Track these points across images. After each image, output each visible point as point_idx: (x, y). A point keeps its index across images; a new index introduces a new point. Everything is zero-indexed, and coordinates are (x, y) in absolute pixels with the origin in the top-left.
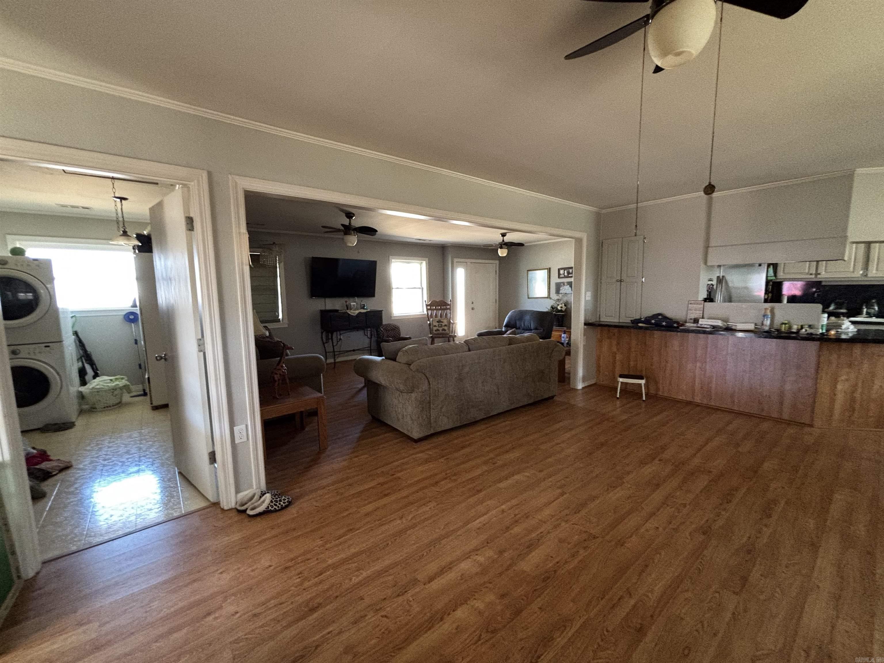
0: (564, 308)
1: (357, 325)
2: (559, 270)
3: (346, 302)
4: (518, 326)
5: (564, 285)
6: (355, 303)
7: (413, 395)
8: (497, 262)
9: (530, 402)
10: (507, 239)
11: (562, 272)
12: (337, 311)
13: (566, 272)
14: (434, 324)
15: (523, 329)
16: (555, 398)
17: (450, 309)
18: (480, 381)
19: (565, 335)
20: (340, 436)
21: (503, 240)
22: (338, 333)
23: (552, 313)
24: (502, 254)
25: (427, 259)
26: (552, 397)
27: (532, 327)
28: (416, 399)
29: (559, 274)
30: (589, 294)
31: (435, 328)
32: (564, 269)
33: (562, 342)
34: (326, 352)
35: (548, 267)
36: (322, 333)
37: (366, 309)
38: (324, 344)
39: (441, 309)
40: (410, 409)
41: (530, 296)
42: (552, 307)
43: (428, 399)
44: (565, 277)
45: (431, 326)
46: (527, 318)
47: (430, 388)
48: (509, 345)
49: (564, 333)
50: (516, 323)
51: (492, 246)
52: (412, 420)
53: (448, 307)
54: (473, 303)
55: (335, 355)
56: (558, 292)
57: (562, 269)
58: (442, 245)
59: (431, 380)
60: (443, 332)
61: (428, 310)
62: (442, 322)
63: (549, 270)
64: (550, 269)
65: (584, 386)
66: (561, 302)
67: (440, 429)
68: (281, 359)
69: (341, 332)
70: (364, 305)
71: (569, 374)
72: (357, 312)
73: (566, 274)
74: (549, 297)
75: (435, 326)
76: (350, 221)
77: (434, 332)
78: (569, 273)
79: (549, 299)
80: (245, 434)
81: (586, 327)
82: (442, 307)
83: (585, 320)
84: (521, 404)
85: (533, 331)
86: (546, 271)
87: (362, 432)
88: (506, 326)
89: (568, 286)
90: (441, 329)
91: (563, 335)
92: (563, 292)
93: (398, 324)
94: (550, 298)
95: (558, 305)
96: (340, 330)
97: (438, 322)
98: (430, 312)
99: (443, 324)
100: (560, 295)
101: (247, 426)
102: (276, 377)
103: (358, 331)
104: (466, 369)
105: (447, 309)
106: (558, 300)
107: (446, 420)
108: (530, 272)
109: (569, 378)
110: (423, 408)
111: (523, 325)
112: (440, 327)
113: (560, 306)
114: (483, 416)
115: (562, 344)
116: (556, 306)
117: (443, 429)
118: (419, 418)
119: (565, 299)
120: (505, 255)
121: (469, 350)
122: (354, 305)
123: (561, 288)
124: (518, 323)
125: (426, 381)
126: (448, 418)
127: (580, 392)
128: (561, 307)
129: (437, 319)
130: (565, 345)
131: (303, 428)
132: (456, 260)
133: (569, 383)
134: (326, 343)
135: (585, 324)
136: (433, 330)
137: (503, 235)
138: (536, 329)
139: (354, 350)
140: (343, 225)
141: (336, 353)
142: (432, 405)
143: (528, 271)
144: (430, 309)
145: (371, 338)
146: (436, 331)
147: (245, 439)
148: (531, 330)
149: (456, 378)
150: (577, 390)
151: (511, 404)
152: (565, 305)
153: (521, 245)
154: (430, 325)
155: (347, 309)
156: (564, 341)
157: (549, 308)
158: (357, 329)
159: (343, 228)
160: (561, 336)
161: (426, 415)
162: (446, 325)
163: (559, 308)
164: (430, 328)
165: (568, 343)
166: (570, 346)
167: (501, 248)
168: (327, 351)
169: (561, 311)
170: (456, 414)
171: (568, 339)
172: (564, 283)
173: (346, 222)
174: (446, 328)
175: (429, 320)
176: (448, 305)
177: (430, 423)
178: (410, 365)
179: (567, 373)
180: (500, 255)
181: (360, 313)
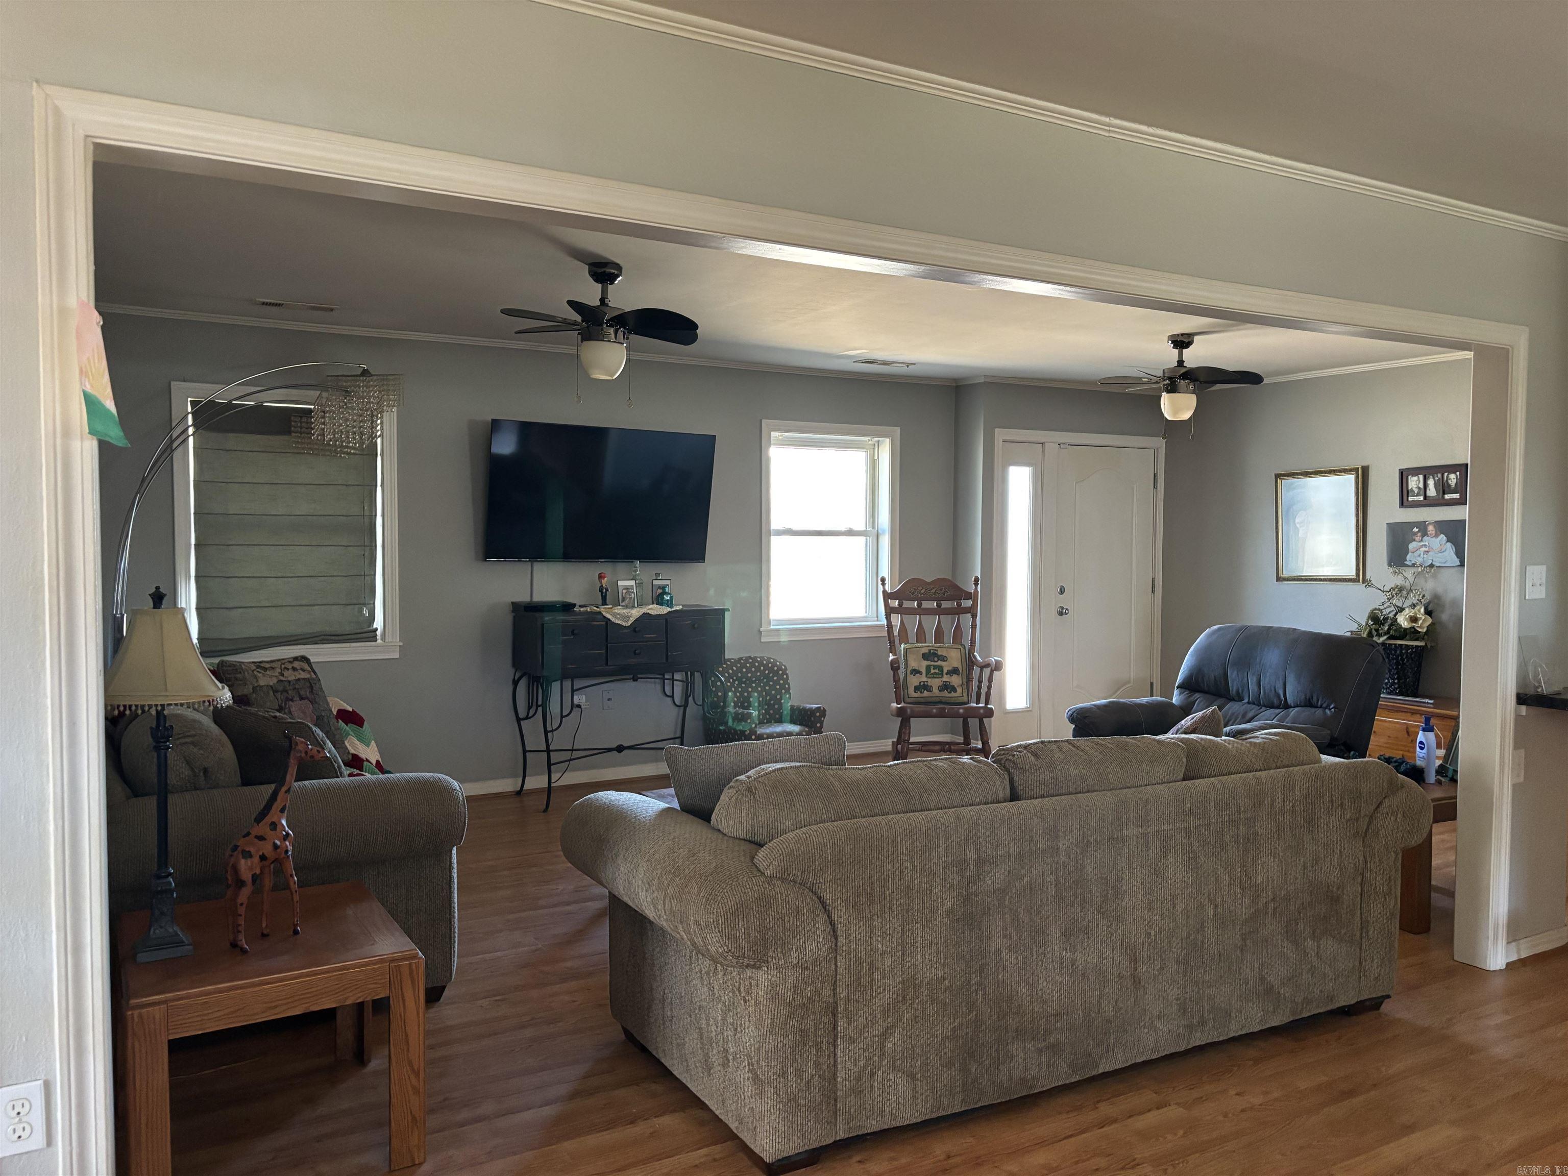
0: (1424, 624)
1: (633, 661)
2: (1403, 475)
3: (601, 577)
4: (1233, 687)
5: (1425, 533)
6: (632, 583)
7: (763, 977)
8: (1160, 443)
9: (1275, 1021)
10: (1194, 357)
11: (1414, 482)
12: (567, 607)
13: (1431, 482)
14: (913, 664)
15: (1257, 702)
16: (1386, 1007)
17: (972, 611)
18: (1054, 932)
19: (1431, 735)
20: (487, 1108)
21: (1181, 363)
22: (567, 684)
23: (1374, 645)
24: (1175, 412)
25: (898, 430)
26: (1374, 1004)
27: (1292, 692)
28: (775, 996)
29: (1404, 492)
30: (1538, 574)
31: (914, 681)
32: (1426, 472)
33: (1419, 763)
34: (525, 752)
35: (1359, 465)
36: (515, 683)
37: (670, 604)
38: (519, 720)
39: (939, 611)
40: (750, 1034)
41: (1286, 573)
42: (1374, 617)
43: (827, 992)
44: (1428, 502)
45: (902, 673)
46: (1272, 658)
47: (835, 949)
48: (1184, 779)
49: (1428, 728)
50: (1226, 675)
51: (1137, 381)
52: (756, 1079)
53: (968, 603)
54: (1062, 591)
55: (549, 765)
56: (1397, 557)
57: (1415, 471)
58: (955, 380)
59: (841, 914)
60: (945, 693)
61: (889, 611)
62: (944, 659)
63: (1363, 477)
64: (1366, 470)
65: (1514, 958)
66: (1413, 599)
67: (873, 1125)
68: (274, 797)
69: (578, 683)
70: (663, 588)
71: (1451, 894)
72: (636, 613)
73: (1432, 492)
74: (1361, 576)
75: (916, 672)
76: (604, 292)
77: (911, 691)
78: (1444, 488)
79: (1360, 587)
80: (37, 1117)
81: (1523, 709)
82: (945, 604)
83: (1522, 680)
84: (1234, 1030)
85: (1293, 712)
86: (1352, 477)
87: (574, 1095)
88: (1189, 686)
89: (1443, 537)
90: (935, 683)
91: (1421, 737)
92: (1419, 561)
93: (782, 659)
94: (1367, 583)
95: (1401, 610)
96: (573, 677)
97: (925, 657)
98: (896, 620)
99: (946, 666)
100: (1409, 573)
101: (48, 1087)
102: (246, 868)
103: (635, 679)
104: (996, 877)
105: (960, 611)
106: (1399, 590)
107: (901, 1085)
108: (1285, 483)
109: (1449, 915)
110: (804, 1033)
111: (1252, 686)
112: (934, 676)
113: (1408, 612)
114: (1063, 1074)
115: (1417, 774)
116: (1389, 611)
117: (886, 1123)
118: (784, 1074)
119: (1429, 586)
120: (1186, 415)
121: (1014, 797)
122: (627, 588)
123: (1411, 546)
124: (1232, 675)
125: (822, 918)
126: (912, 1077)
127: (1498, 984)
128: (1414, 619)
129: (924, 648)
130: (1431, 777)
131: (361, 1057)
132: (1001, 434)
133: (1449, 940)
134: (527, 718)
135: (1522, 699)
136: (906, 686)
137: (1181, 342)
138: (1308, 703)
139: (620, 749)
140: (573, 304)
141: (555, 757)
142: (841, 1024)
143: (1277, 476)
144: (899, 610)
145: (685, 706)
146: (917, 689)
147: (37, 1141)
148: (1287, 706)
149: (950, 912)
150: (1485, 974)
151: (1190, 1028)
152: (1428, 613)
153: (1250, 378)
154: (895, 666)
155: (604, 603)
156: (1428, 759)
157: (1363, 619)
158: (633, 673)
159: (579, 318)
160: (1410, 734)
161: (817, 1065)
162: (954, 671)
163: (1403, 621)
164: (896, 680)
165: (1441, 770)
166: (1454, 780)
167: (1172, 388)
168: (527, 748)
169: (1412, 633)
170: (950, 1064)
171: (1441, 752)
172: (1423, 527)
173: (590, 293)
174: (955, 680)
175: (893, 649)
176: (968, 596)
177: (831, 1097)
178: (761, 845)
179: (1439, 890)
180: (1168, 415)
181: (646, 615)
